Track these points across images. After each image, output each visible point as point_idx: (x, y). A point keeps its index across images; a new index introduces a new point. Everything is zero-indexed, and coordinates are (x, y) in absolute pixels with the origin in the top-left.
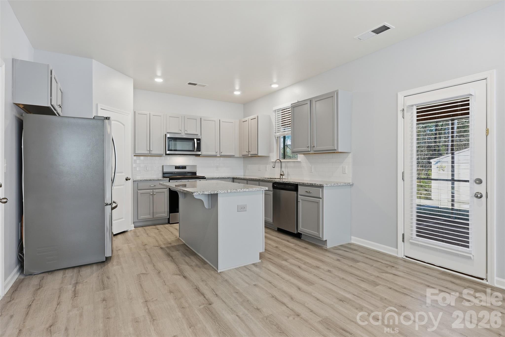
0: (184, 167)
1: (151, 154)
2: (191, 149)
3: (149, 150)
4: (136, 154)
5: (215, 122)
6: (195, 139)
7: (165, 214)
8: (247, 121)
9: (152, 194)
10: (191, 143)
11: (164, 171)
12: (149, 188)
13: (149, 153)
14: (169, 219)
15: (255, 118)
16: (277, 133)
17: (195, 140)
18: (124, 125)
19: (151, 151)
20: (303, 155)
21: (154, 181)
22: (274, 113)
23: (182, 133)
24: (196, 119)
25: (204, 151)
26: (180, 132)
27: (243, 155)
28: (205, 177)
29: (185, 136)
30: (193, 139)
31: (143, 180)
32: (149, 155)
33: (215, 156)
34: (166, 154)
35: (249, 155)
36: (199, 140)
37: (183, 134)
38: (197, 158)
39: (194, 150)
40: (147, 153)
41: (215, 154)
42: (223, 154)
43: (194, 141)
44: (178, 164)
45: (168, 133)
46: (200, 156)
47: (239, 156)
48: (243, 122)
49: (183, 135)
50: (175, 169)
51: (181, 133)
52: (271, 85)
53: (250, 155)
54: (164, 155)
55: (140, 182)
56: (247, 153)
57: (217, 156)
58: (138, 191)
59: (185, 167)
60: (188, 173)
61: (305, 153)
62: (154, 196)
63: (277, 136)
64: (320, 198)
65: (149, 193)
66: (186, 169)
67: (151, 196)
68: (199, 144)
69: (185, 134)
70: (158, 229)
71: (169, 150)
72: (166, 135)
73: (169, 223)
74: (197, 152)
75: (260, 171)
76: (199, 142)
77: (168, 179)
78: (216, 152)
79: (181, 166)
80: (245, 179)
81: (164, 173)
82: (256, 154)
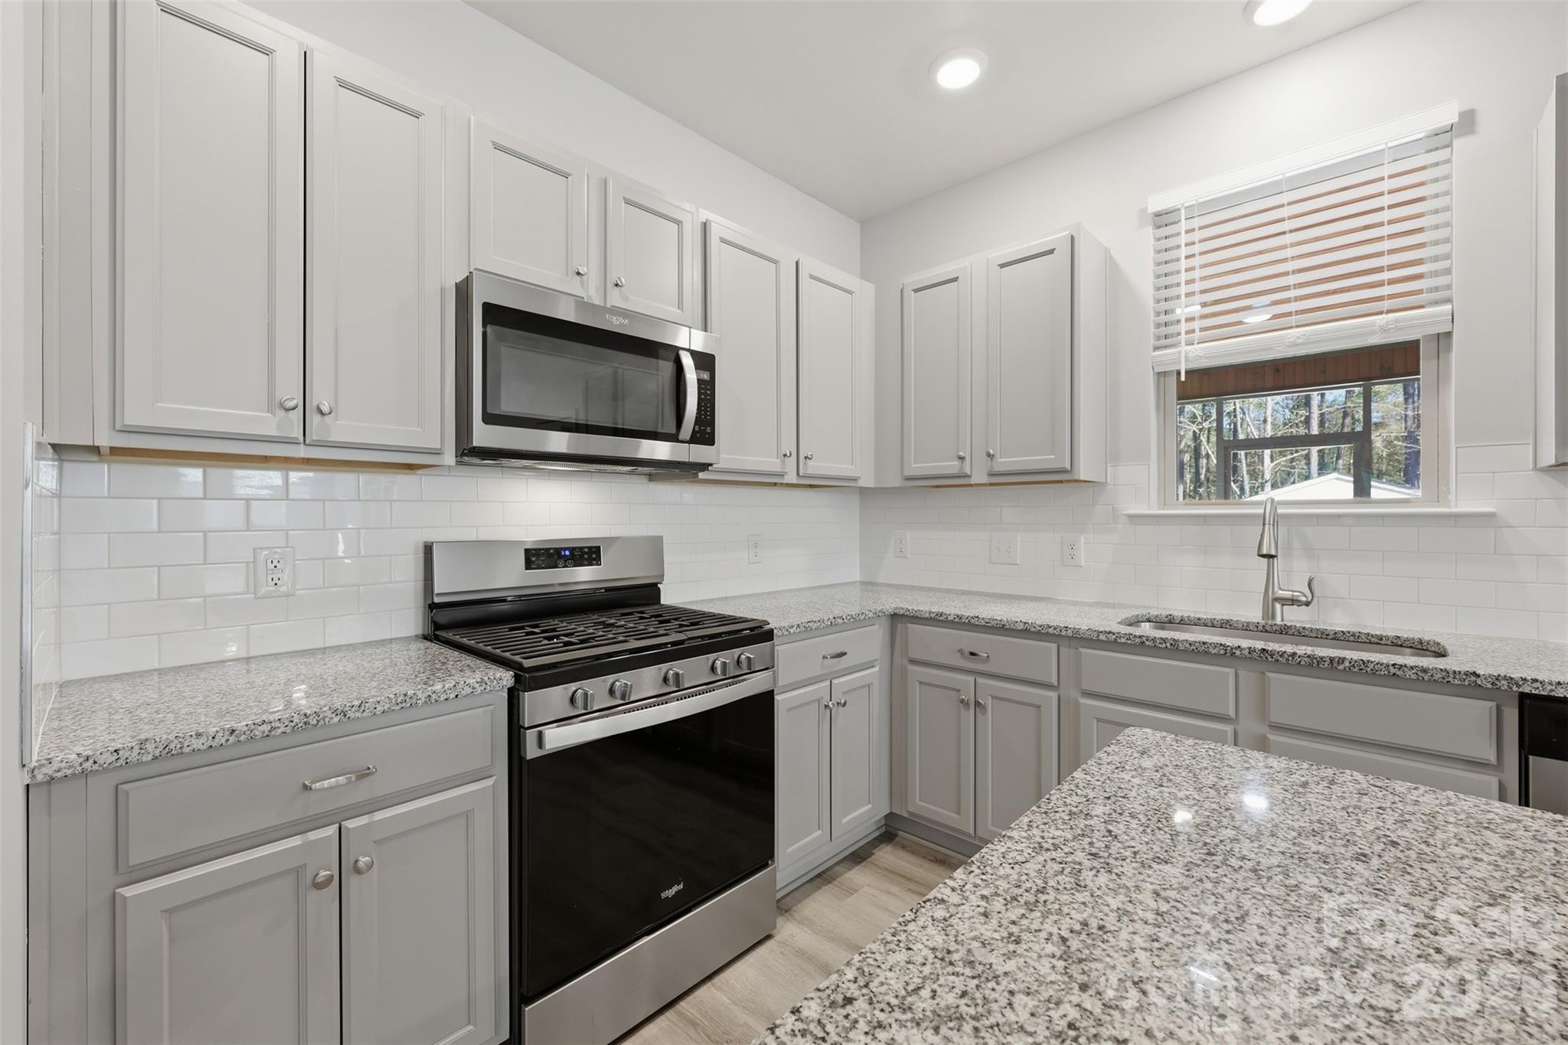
0: (587, 554)
1: (314, 445)
3: (293, 399)
5: (777, 272)
6: (682, 354)
8: (958, 279)
9: (330, 879)
11: (435, 592)
13: (294, 436)
15: (1056, 250)
16: (1186, 343)
17: (689, 361)
19: (314, 420)
22: (1148, 229)
24: (679, 218)
26: (574, 287)
27: (908, 479)
28: (767, 627)
30: (671, 353)
32: (302, 452)
33: (771, 482)
34: (470, 453)
35: (969, 476)
36: (706, 364)
39: (673, 431)
40: (272, 432)
41: (777, 469)
42: (814, 467)
44: (543, 536)
45: (483, 274)
47: (870, 484)
48: (919, 290)
51: (582, 298)
53: (978, 478)
54: (449, 458)
56: (958, 462)
58: (129, 892)
59: (590, 548)
62: (352, 883)
65: (301, 869)
66: (598, 564)
67: (314, 897)
68: (708, 397)
71: (489, 419)
72: (467, 285)
74: (692, 446)
76: (706, 376)
77: (507, 678)
78: (785, 455)
79: (565, 549)
80: (1051, 631)
81: (433, 607)
82: (1064, 471)
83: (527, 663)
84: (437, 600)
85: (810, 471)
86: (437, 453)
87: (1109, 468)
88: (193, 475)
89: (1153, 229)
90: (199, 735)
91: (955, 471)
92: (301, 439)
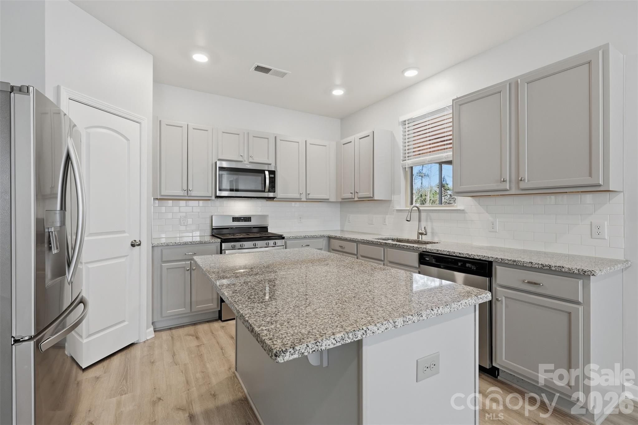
0: (248, 219)
1: (189, 196)
2: (260, 188)
3: (186, 189)
4: (162, 196)
5: (299, 145)
6: (265, 171)
7: (212, 303)
8: (351, 142)
9: (189, 270)
10: (259, 178)
11: (213, 226)
12: (184, 258)
13: (186, 195)
14: (220, 312)
15: (369, 136)
16: (408, 160)
17: (267, 173)
18: (128, 140)
19: (189, 192)
20: (470, 198)
21: (192, 245)
22: (401, 126)
23: (245, 161)
24: (268, 138)
25: (280, 191)
26: (240, 159)
27: (343, 199)
28: (283, 236)
29: (248, 166)
30: (263, 172)
31: (171, 244)
32: (187, 198)
33: (298, 200)
34: (217, 197)
35: (354, 198)
36: (272, 173)
37: (245, 163)
38: (270, 203)
39: (264, 190)
40: (182, 194)
41: (299, 197)
42: (311, 196)
43: (264, 174)
44: (237, 215)
45: (219, 160)
46: (274, 200)
47: (335, 200)
48: (344, 144)
49: (247, 164)
50: (233, 221)
51: (241, 162)
52: (403, 71)
53: (356, 199)
54: (213, 198)
55: (166, 247)
56: (351, 194)
57: (302, 200)
58: (163, 265)
60: (254, 228)
61: (475, 194)
62: (193, 272)
63: (408, 165)
64: (578, 303)
65: (184, 267)
66: (251, 221)
67: (187, 272)
68: (273, 181)
69: (249, 163)
70: (197, 338)
71: (220, 190)
72: (216, 163)
73: (220, 318)
74: (269, 193)
75: (373, 224)
76: (272, 176)
77: (219, 240)
78: (301, 194)
79: (242, 217)
80: (354, 240)
81: (213, 229)
82: (371, 197)
83: (223, 238)
84: (213, 227)
85: (310, 197)
86: (211, 197)
87: (392, 196)
88: (170, 202)
89: (402, 126)
90: (171, 243)
91: (350, 197)
92: (187, 195)
